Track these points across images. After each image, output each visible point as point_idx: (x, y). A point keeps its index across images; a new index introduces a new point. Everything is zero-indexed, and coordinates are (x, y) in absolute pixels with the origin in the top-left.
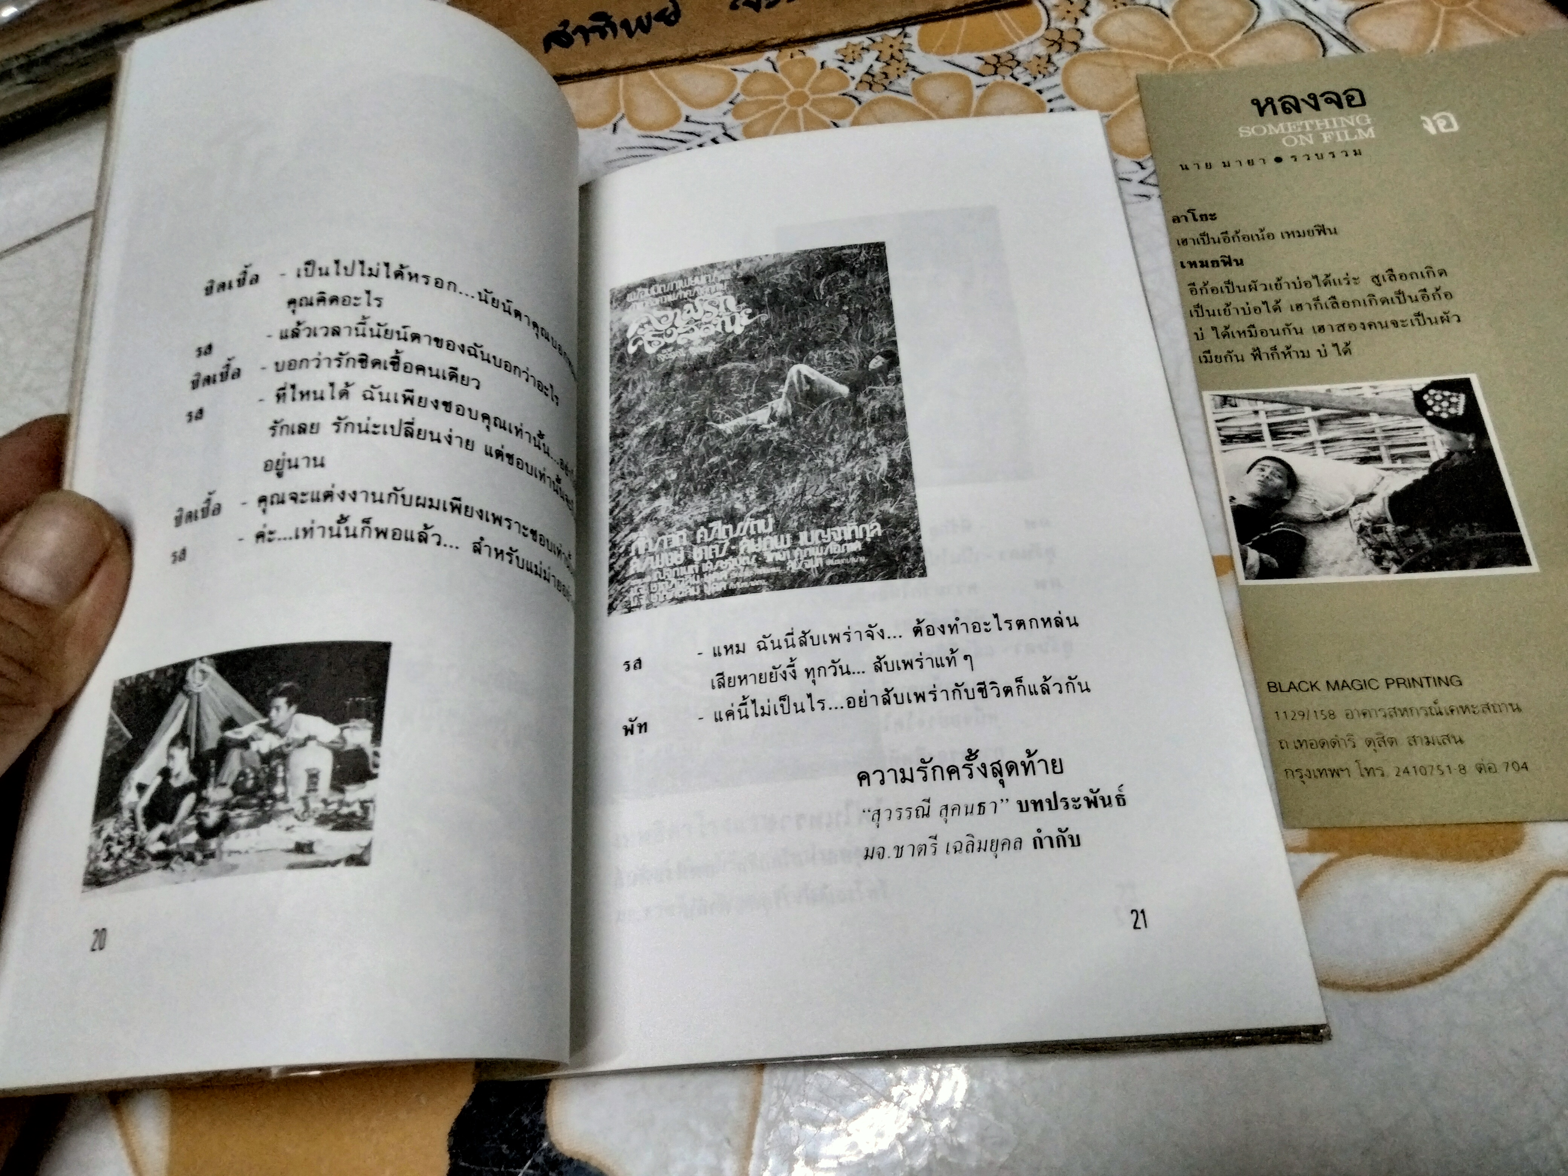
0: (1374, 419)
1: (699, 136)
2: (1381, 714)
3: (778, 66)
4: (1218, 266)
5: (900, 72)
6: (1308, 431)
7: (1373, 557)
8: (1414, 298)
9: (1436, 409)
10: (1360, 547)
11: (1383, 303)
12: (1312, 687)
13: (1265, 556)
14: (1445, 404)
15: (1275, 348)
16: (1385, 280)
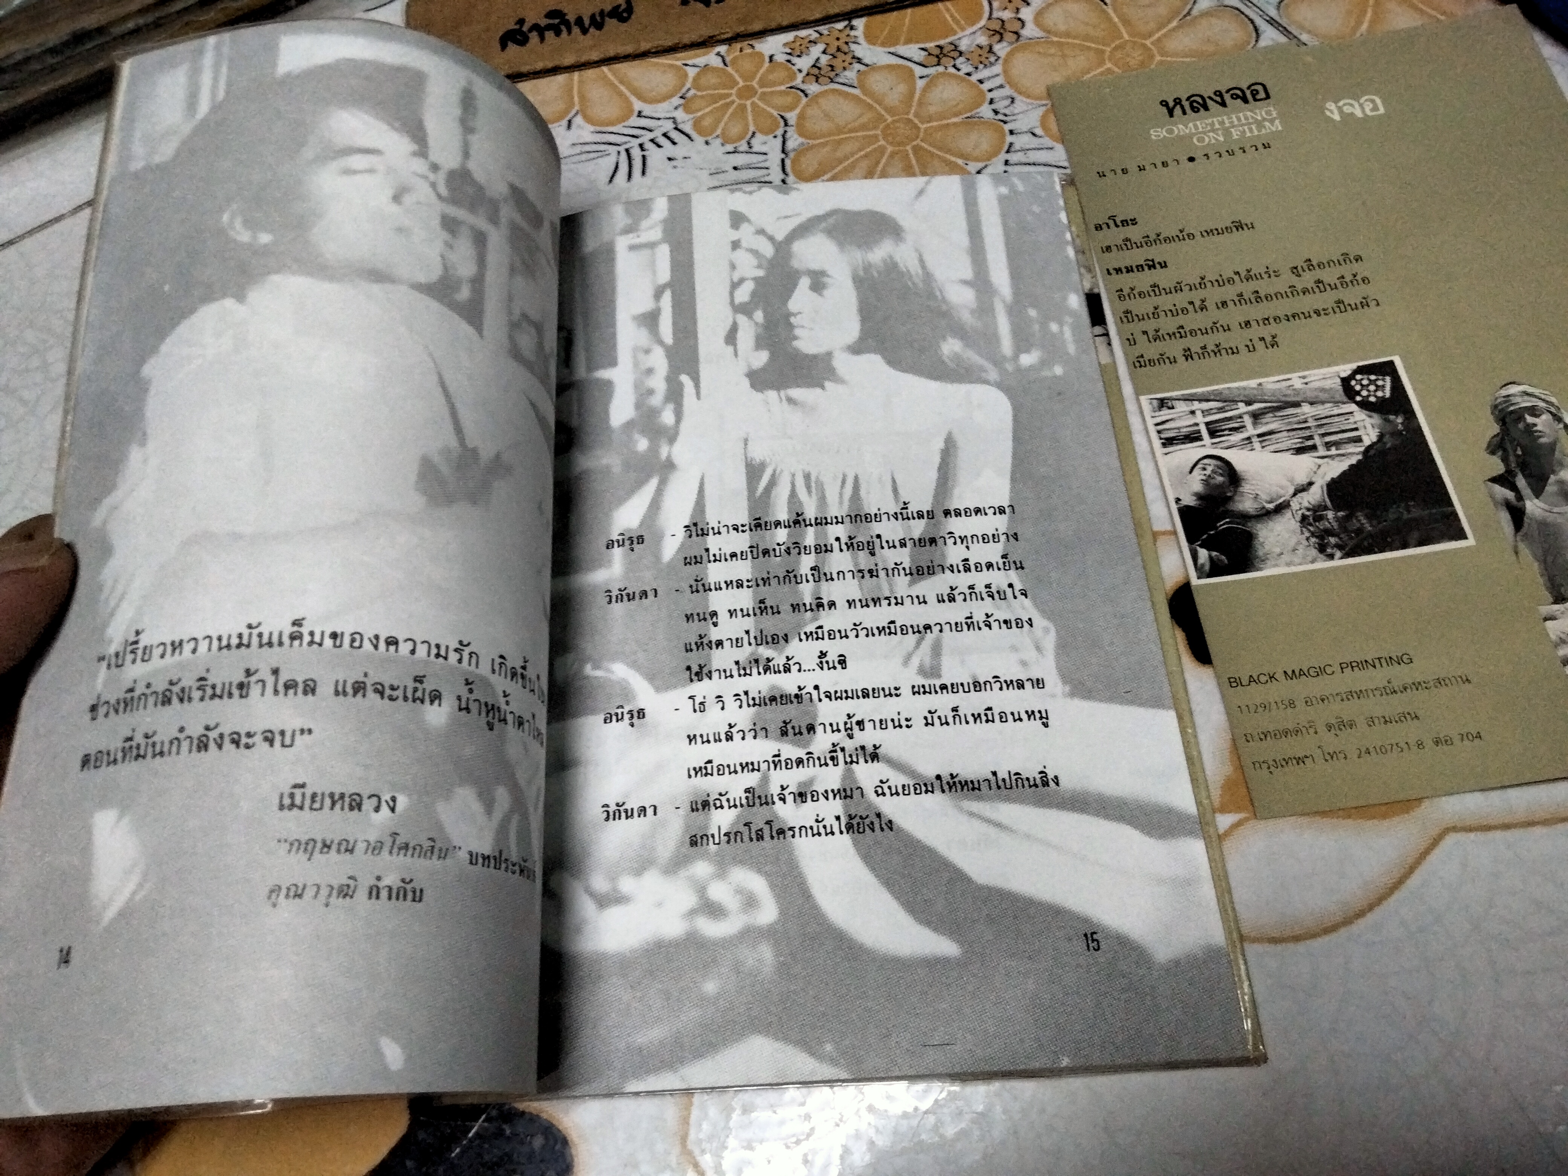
0: (1306, 408)
1: (651, 131)
2: (1338, 698)
3: (728, 59)
4: (1143, 270)
5: (846, 64)
6: (1244, 427)
7: (1317, 546)
9: (1364, 393)
10: (1304, 537)
12: (1271, 678)
13: (1214, 554)
14: (1372, 388)
15: (1204, 347)
16: (1304, 271)
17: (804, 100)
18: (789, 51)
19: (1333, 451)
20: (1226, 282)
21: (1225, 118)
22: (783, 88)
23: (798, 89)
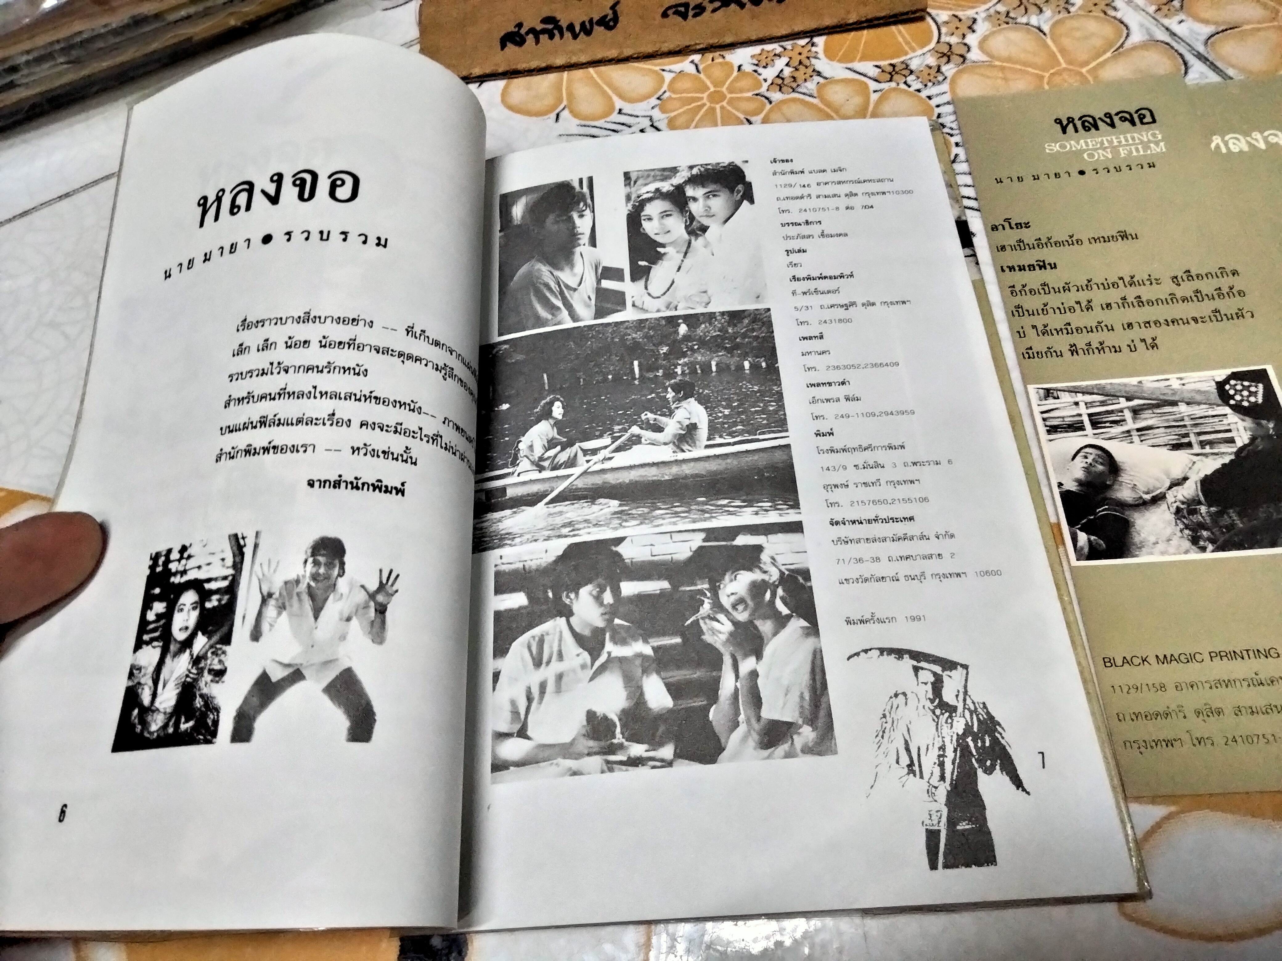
0: (1183, 408)
1: (630, 127)
2: (1207, 686)
3: (701, 67)
4: (1034, 270)
5: (807, 76)
6: (1124, 420)
7: (1190, 538)
8: (1210, 296)
9: (1238, 398)
10: (1178, 528)
11: (1183, 302)
12: (1143, 661)
13: (1093, 538)
14: (1245, 393)
15: (1089, 344)
16: (1183, 280)
17: (768, 106)
18: (756, 62)
19: (1208, 450)
20: (1111, 286)
21: (1114, 138)
22: (750, 94)
23: (763, 96)
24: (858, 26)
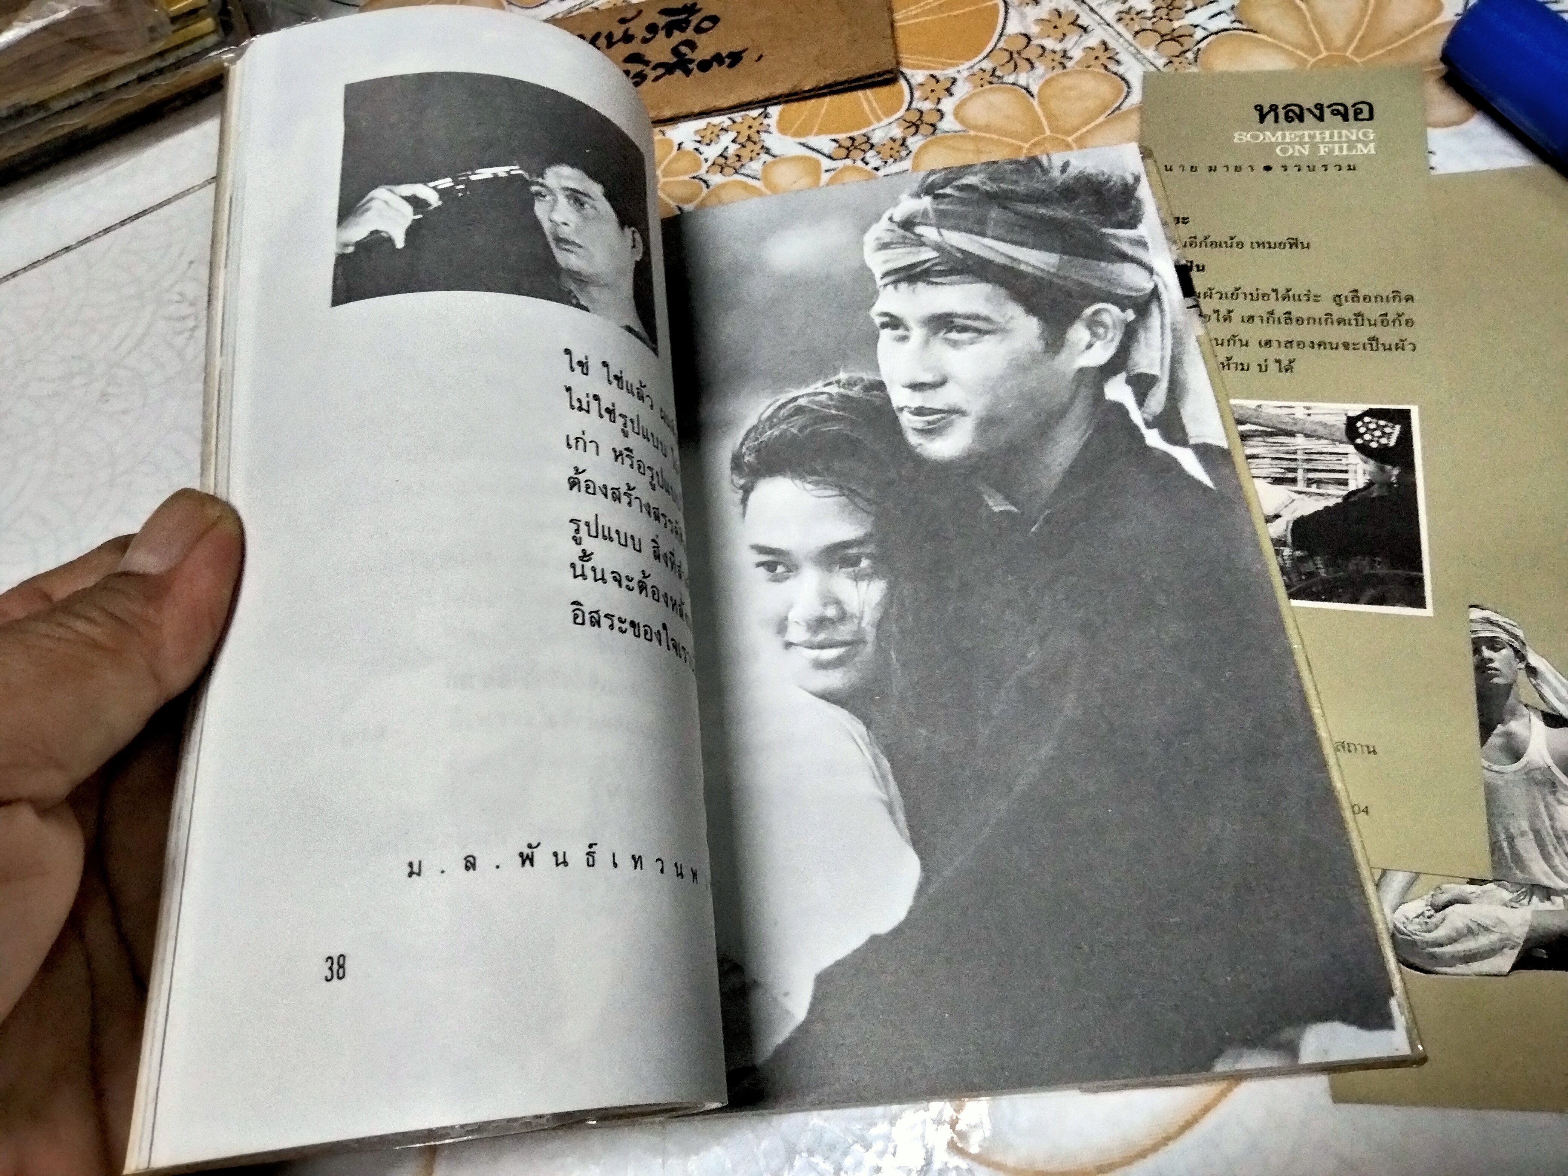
0: (1300, 441)
5: (754, 154)
8: (1372, 322)
11: (1339, 324)
14: (1378, 433)
16: (1346, 301)
17: (705, 191)
18: (699, 139)
19: (1314, 489)
20: (1260, 297)
21: (1318, 132)
22: (686, 178)
23: (701, 179)
24: (817, 93)
